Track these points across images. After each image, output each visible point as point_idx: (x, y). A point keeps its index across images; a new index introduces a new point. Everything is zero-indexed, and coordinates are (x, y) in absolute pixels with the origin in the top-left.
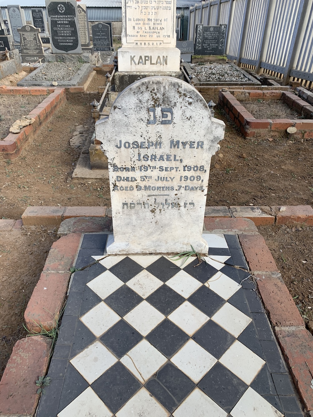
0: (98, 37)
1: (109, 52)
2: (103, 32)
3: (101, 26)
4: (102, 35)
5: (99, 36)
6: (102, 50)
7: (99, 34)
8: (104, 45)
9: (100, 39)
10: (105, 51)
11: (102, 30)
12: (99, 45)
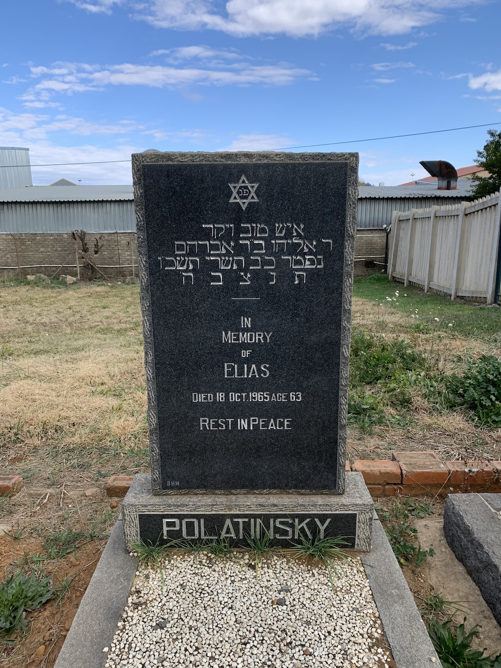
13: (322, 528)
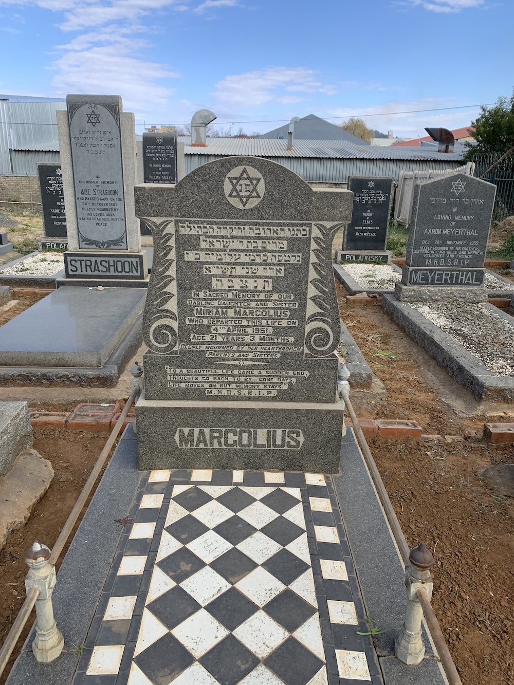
0: (439, 232)
1: (474, 288)
2: (463, 209)
3: (462, 189)
4: (457, 222)
5: (443, 225)
6: (446, 283)
7: (447, 217)
8: (456, 262)
9: (444, 238)
10: (456, 284)
11: (460, 205)
12: (436, 262)
13: (381, 258)
